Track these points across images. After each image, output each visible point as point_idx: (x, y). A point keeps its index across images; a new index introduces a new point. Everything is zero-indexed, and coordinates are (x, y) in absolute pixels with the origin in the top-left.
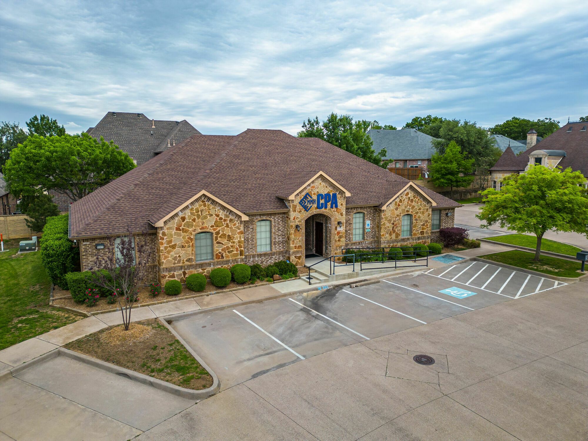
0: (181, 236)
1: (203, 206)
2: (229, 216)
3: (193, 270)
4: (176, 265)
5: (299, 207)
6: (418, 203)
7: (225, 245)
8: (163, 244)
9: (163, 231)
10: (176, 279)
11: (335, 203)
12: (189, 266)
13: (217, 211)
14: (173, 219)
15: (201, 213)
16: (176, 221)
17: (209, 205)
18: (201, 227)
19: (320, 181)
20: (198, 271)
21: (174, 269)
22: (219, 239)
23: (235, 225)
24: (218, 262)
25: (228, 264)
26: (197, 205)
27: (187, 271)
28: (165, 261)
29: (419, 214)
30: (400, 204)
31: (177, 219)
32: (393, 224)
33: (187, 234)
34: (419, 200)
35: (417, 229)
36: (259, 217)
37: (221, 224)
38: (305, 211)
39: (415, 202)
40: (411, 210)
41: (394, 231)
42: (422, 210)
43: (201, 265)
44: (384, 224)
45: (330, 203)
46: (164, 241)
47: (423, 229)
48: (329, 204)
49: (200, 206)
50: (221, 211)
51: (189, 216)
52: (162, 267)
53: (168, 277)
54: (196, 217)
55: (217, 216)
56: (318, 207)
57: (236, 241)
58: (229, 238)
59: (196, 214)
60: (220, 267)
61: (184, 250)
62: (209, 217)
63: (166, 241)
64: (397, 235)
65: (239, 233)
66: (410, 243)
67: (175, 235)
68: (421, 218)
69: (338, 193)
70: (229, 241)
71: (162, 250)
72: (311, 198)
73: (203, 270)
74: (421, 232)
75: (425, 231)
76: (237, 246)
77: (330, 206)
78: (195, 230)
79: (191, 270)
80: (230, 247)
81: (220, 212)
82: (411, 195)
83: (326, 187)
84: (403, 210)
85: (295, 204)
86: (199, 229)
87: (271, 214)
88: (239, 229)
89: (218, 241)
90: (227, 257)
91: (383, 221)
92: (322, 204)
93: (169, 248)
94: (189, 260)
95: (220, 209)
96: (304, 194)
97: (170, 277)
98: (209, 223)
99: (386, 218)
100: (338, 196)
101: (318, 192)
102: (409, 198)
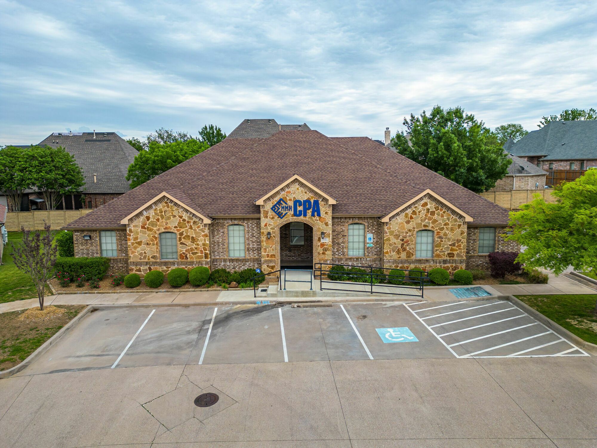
0: (146, 234)
1: (166, 207)
2: (193, 218)
3: (158, 267)
4: (142, 260)
5: (271, 213)
6: (442, 216)
7: (189, 246)
8: (130, 240)
9: (130, 228)
10: (142, 273)
11: (316, 211)
12: (154, 262)
13: (180, 212)
14: (138, 218)
15: (165, 214)
16: (141, 220)
17: (172, 207)
18: (164, 227)
19: (298, 186)
20: (162, 268)
21: (141, 264)
22: (183, 240)
23: (199, 227)
24: (182, 262)
25: (192, 265)
26: (160, 206)
27: (152, 267)
28: (132, 256)
29: (445, 230)
30: (414, 216)
31: (142, 218)
32: (403, 240)
33: (152, 232)
34: (444, 212)
35: (442, 249)
36: (230, 221)
37: (184, 226)
38: (278, 217)
39: (439, 215)
40: (431, 225)
41: (404, 250)
42: (450, 226)
43: (166, 263)
44: (388, 240)
45: (311, 210)
46: (131, 237)
47: (452, 250)
48: (309, 212)
49: (164, 207)
50: (185, 213)
51: (153, 216)
52: (129, 260)
53: (135, 271)
54: (160, 217)
55: (181, 217)
56: (295, 214)
57: (200, 243)
58: (193, 240)
59: (160, 214)
60: (184, 267)
61: (149, 248)
62: (172, 218)
63: (133, 238)
64: (409, 255)
65: (203, 236)
66: (430, 266)
67: (140, 233)
68: (449, 236)
69: (321, 200)
70: (193, 243)
71: (130, 245)
72: (286, 204)
73: (167, 268)
74: (449, 254)
75: (455, 253)
76: (201, 249)
77: (310, 214)
78: (159, 230)
79: (156, 267)
80: (194, 248)
81: (183, 214)
82: (431, 206)
83: (306, 193)
84: (419, 225)
85: (266, 209)
86: (163, 229)
87: (244, 219)
88: (204, 232)
89: (181, 241)
90: (192, 258)
91: (387, 236)
92: (300, 211)
93: (135, 244)
94: (153, 257)
95: (183, 211)
96: (277, 199)
97: (137, 270)
98: (173, 223)
99: (392, 233)
100: (321, 203)
101: (294, 198)
102: (428, 210)
